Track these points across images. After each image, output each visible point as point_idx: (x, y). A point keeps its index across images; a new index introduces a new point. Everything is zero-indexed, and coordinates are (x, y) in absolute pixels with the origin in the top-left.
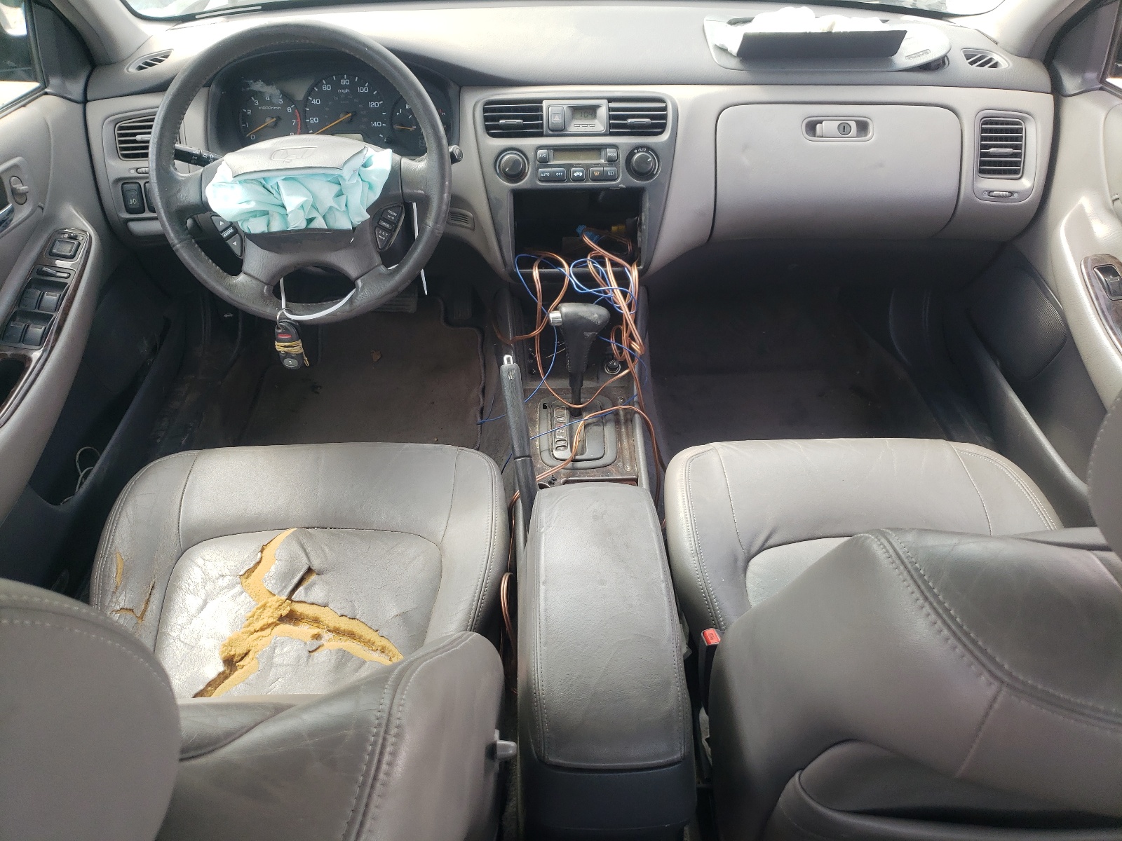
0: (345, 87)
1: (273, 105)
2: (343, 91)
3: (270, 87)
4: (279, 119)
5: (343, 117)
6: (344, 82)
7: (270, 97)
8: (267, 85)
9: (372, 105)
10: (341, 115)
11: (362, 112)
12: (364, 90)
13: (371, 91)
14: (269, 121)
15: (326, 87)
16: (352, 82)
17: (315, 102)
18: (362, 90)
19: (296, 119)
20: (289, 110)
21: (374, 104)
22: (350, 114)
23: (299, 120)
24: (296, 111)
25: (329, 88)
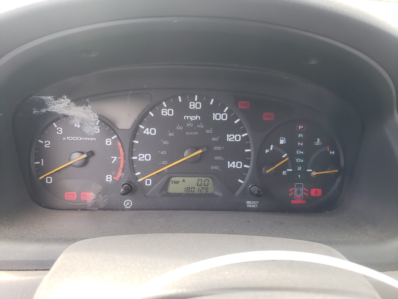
0: (194, 112)
1: (85, 135)
2: (192, 118)
3: (81, 108)
4: (91, 154)
5: (188, 156)
6: (193, 105)
7: (81, 124)
8: (77, 105)
9: (231, 138)
10: (186, 153)
11: (215, 148)
12: (221, 117)
13: (231, 119)
14: (77, 158)
15: (166, 112)
16: (205, 104)
17: (147, 132)
18: (218, 117)
19: (118, 155)
20: (108, 142)
21: (235, 137)
22: (200, 151)
23: (122, 158)
24: (119, 144)
25: (170, 112)
